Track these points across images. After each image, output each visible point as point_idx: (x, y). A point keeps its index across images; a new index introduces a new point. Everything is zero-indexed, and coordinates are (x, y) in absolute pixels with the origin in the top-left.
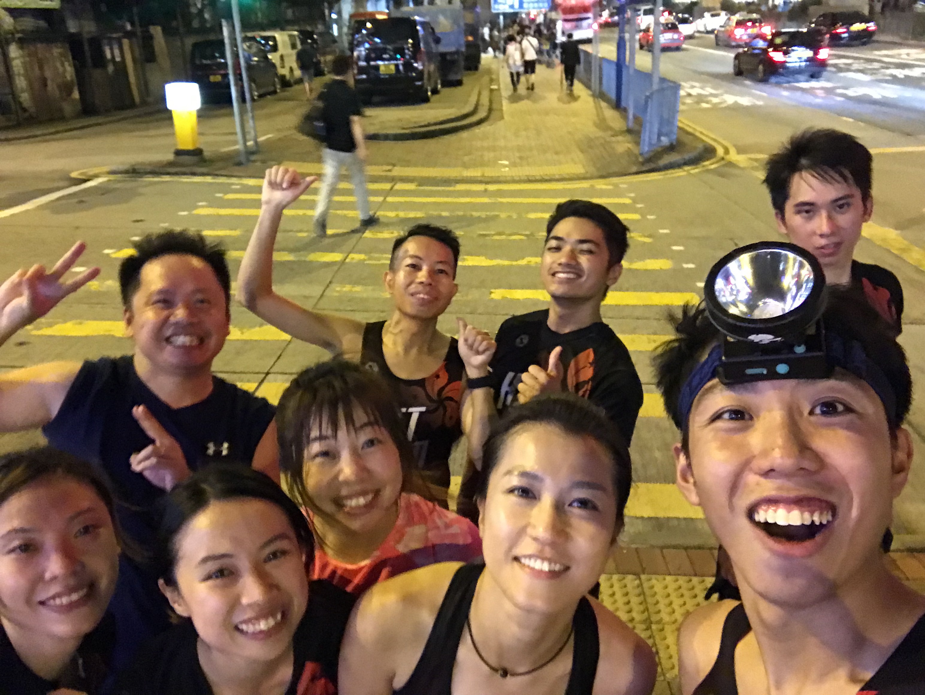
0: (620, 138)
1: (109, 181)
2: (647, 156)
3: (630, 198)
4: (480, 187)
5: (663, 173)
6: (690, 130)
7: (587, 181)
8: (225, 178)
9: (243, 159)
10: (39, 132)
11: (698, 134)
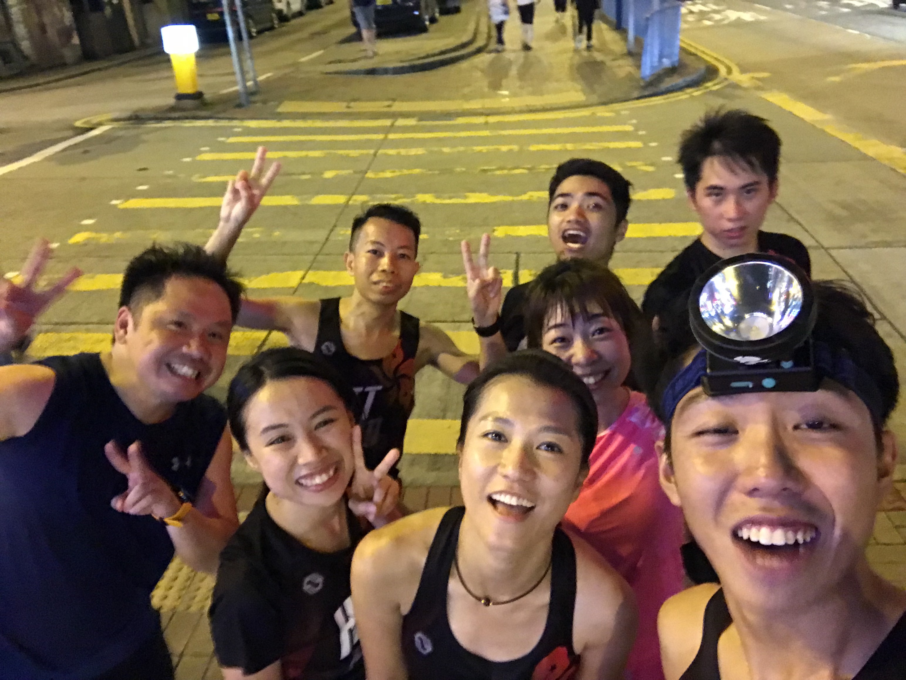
0: (621, 62)
1: (113, 128)
2: (648, 80)
3: (633, 125)
4: (481, 120)
5: (665, 96)
6: (693, 50)
7: (588, 108)
8: (227, 121)
9: (243, 100)
10: (41, 80)
11: (699, 54)
